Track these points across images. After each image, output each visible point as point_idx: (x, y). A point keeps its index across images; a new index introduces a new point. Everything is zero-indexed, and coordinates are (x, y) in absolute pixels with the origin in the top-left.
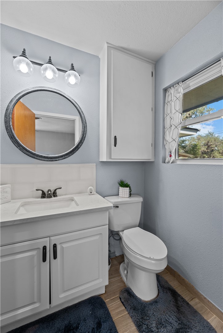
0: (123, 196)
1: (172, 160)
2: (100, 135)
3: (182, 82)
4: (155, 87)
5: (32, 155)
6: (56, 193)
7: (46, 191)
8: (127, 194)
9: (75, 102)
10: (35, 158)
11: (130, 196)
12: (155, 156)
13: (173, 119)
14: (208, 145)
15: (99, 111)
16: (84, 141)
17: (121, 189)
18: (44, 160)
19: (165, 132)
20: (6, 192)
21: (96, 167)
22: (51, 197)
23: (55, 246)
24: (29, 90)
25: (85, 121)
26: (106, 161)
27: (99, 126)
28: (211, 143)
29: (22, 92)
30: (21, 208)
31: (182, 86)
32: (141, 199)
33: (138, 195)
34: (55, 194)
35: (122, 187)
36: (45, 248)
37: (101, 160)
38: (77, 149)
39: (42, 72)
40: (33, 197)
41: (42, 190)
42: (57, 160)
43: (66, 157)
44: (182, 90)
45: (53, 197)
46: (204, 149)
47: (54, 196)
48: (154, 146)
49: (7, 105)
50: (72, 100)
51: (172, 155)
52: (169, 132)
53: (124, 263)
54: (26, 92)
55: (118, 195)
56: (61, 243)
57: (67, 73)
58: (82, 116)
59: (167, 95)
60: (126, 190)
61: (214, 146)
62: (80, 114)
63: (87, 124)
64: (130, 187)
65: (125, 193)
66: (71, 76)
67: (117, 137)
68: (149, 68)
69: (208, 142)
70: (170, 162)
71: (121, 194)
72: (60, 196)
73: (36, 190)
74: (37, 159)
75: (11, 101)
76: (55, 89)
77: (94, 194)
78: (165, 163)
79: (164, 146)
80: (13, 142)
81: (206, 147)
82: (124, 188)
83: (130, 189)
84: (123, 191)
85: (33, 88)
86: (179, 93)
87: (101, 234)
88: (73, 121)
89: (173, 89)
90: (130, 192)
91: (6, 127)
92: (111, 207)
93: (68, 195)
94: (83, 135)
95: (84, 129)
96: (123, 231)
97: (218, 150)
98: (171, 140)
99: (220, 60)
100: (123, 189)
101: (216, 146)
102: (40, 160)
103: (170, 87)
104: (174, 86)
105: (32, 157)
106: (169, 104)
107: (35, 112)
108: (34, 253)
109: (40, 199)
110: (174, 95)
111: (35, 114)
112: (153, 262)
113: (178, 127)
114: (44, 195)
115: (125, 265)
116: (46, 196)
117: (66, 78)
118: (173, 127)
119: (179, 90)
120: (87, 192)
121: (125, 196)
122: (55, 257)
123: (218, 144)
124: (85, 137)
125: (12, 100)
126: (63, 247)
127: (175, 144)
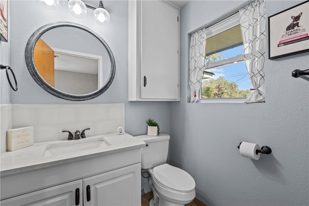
0: (152, 135)
1: (196, 100)
2: (129, 75)
3: (206, 28)
4: (180, 31)
5: (57, 94)
6: (85, 135)
7: (73, 132)
8: (156, 133)
9: (104, 41)
10: (61, 98)
11: (158, 134)
12: (180, 96)
13: (197, 62)
14: (219, 88)
15: (128, 52)
16: (113, 80)
17: (149, 128)
18: (71, 100)
19: (190, 73)
20: (28, 134)
21: (125, 107)
22: (79, 138)
23: (88, 188)
24: (53, 24)
25: (114, 60)
26: (135, 100)
27: (128, 66)
28: (222, 87)
29: (46, 26)
30: (47, 152)
31: (206, 32)
32: (168, 137)
33: (165, 133)
34: (83, 135)
35: (150, 126)
36: (77, 191)
37: (130, 100)
38: (106, 89)
39: (70, 6)
40: (59, 140)
41: (68, 132)
42: (85, 100)
43: (94, 96)
44: (206, 36)
45: (81, 138)
46: (216, 91)
47: (83, 137)
48: (180, 87)
49: (28, 39)
50: (101, 39)
51: (196, 95)
52: (194, 74)
53: (154, 199)
54: (51, 26)
55: (147, 134)
56: (94, 184)
57: (96, 10)
58: (111, 55)
59: (191, 39)
60: (154, 129)
61: (224, 89)
62: (109, 53)
63: (116, 64)
64: (158, 126)
65: (153, 132)
66: (100, 13)
67: (146, 77)
68: (175, 14)
69: (219, 85)
70: (195, 101)
71: (150, 132)
72: (89, 137)
73: (63, 131)
74: (63, 98)
75: (33, 35)
76: (83, 26)
77: (123, 134)
78: (190, 102)
79: (189, 86)
80: (35, 80)
81: (218, 90)
82: (153, 127)
83: (158, 128)
84: (151, 130)
85: (59, 22)
86: (203, 38)
87: (134, 172)
88: (97, 61)
89: (197, 35)
90: (158, 130)
91: (27, 63)
92: (144, 144)
93: (96, 136)
94: (112, 74)
95: (113, 69)
96: (153, 168)
97: (227, 93)
98: (196, 81)
99: (239, 11)
100: (151, 128)
101: (226, 89)
102: (67, 100)
103: (194, 32)
104: (199, 31)
105: (57, 96)
106: (193, 47)
107: (54, 49)
108: (66, 196)
109: (67, 141)
110: (198, 40)
111: (54, 52)
112: (183, 194)
113: (201, 69)
114: (71, 137)
115: (154, 201)
116: (74, 137)
117: (95, 15)
118: (198, 69)
119: (203, 36)
120: (117, 133)
121: (154, 135)
122: (89, 199)
123: (227, 87)
124: (114, 77)
125: (34, 33)
126: (97, 188)
127: (199, 85)
